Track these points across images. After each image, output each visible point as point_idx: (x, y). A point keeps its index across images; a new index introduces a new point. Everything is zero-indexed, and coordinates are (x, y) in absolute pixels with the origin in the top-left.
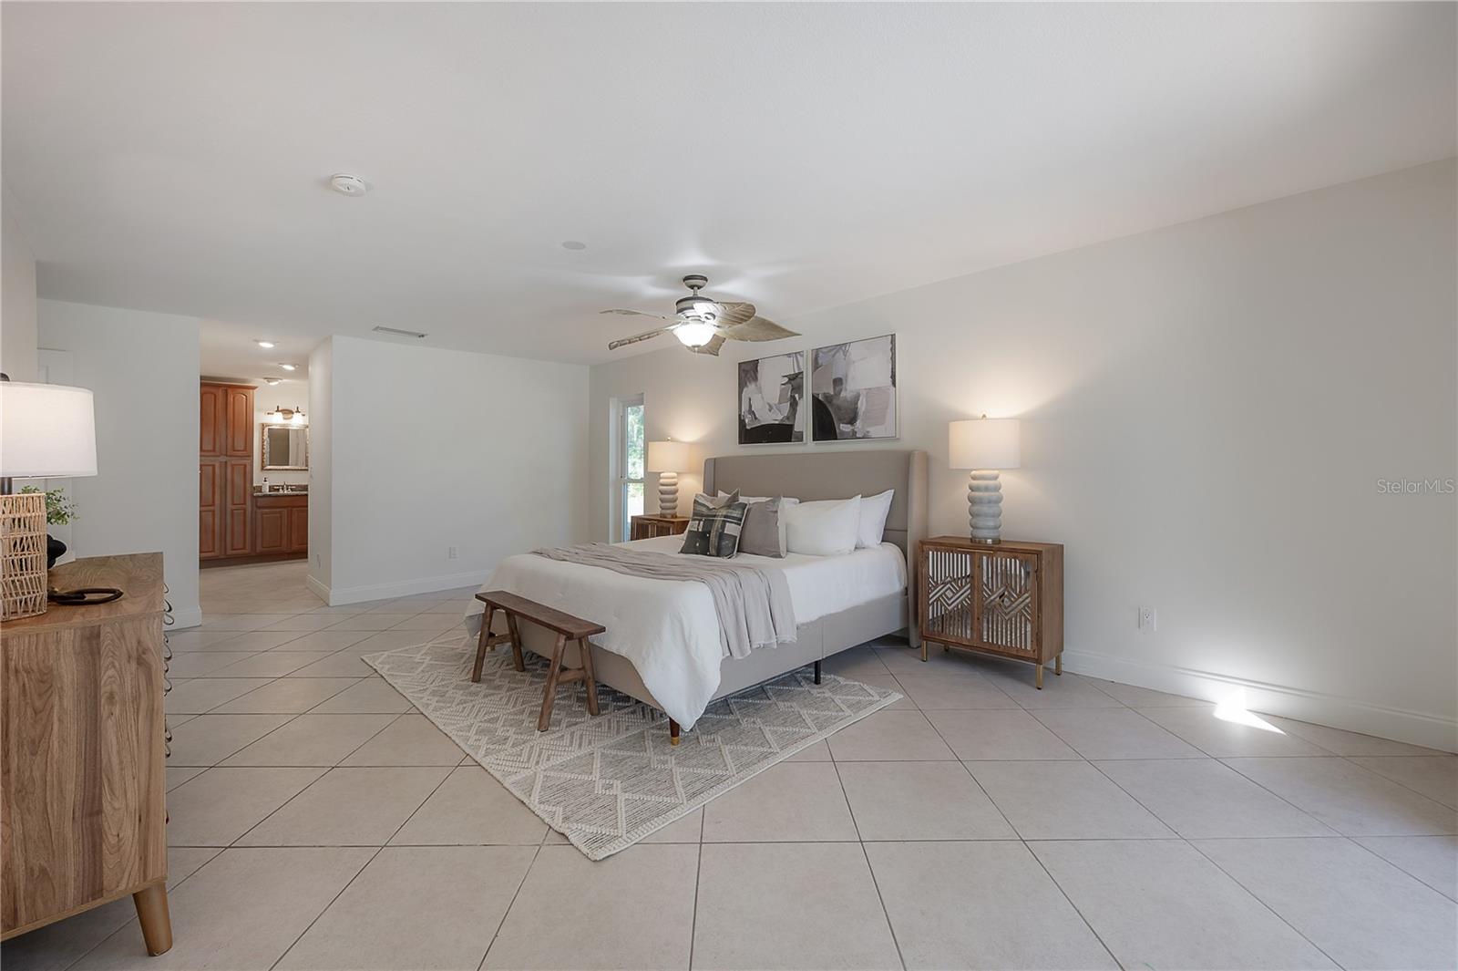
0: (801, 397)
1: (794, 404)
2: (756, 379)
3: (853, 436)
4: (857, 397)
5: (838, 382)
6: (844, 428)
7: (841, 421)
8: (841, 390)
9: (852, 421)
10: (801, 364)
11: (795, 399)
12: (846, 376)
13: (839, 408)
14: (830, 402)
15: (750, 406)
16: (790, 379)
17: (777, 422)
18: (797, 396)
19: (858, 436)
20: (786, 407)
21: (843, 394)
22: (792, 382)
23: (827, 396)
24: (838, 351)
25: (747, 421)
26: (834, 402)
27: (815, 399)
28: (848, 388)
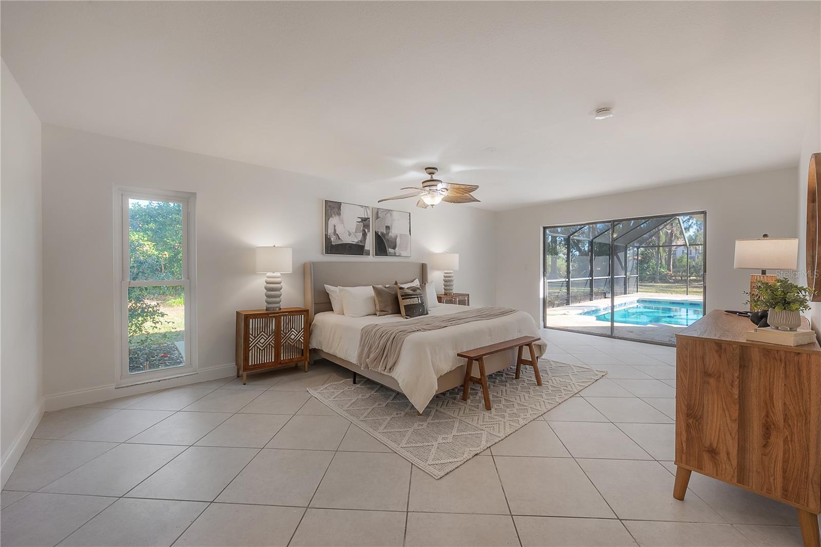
0: (369, 231)
1: (365, 235)
2: (339, 214)
3: (395, 255)
4: (396, 237)
5: (388, 228)
6: (391, 250)
7: (389, 247)
8: (389, 232)
9: (394, 248)
10: (369, 213)
11: (365, 231)
12: (392, 226)
13: (388, 241)
14: (384, 237)
15: (335, 230)
16: (362, 220)
17: (354, 243)
18: (366, 230)
19: (397, 255)
20: (360, 235)
21: (390, 234)
22: (364, 222)
23: (383, 234)
24: (387, 213)
25: (332, 239)
26: (386, 237)
27: (376, 233)
28: (393, 232)
